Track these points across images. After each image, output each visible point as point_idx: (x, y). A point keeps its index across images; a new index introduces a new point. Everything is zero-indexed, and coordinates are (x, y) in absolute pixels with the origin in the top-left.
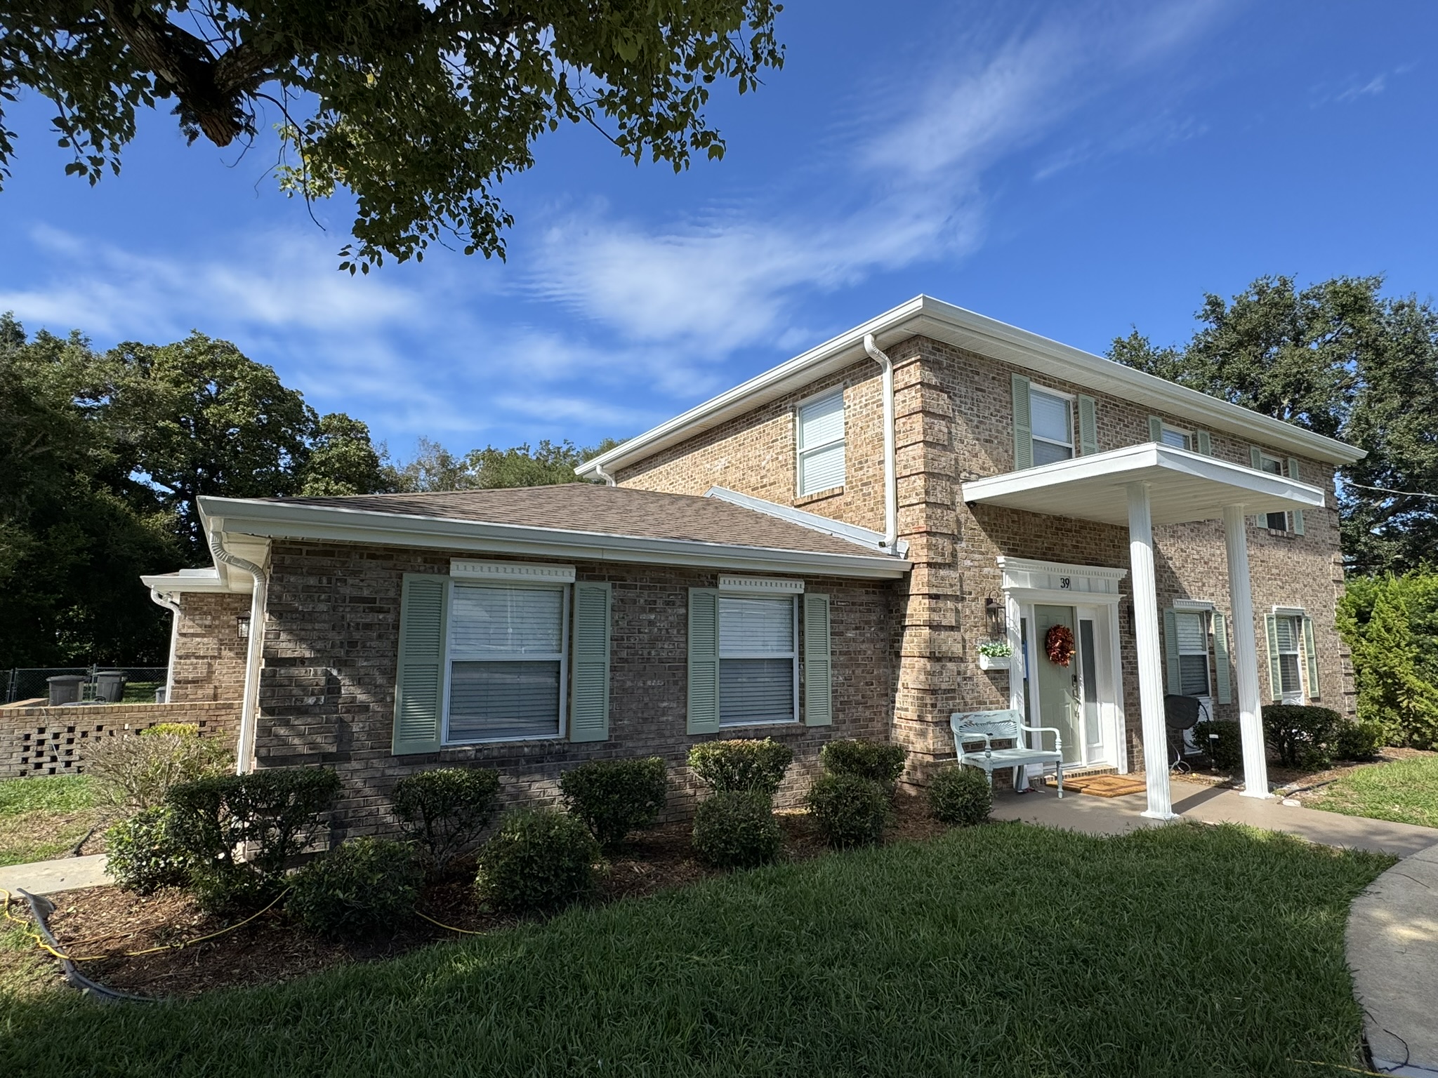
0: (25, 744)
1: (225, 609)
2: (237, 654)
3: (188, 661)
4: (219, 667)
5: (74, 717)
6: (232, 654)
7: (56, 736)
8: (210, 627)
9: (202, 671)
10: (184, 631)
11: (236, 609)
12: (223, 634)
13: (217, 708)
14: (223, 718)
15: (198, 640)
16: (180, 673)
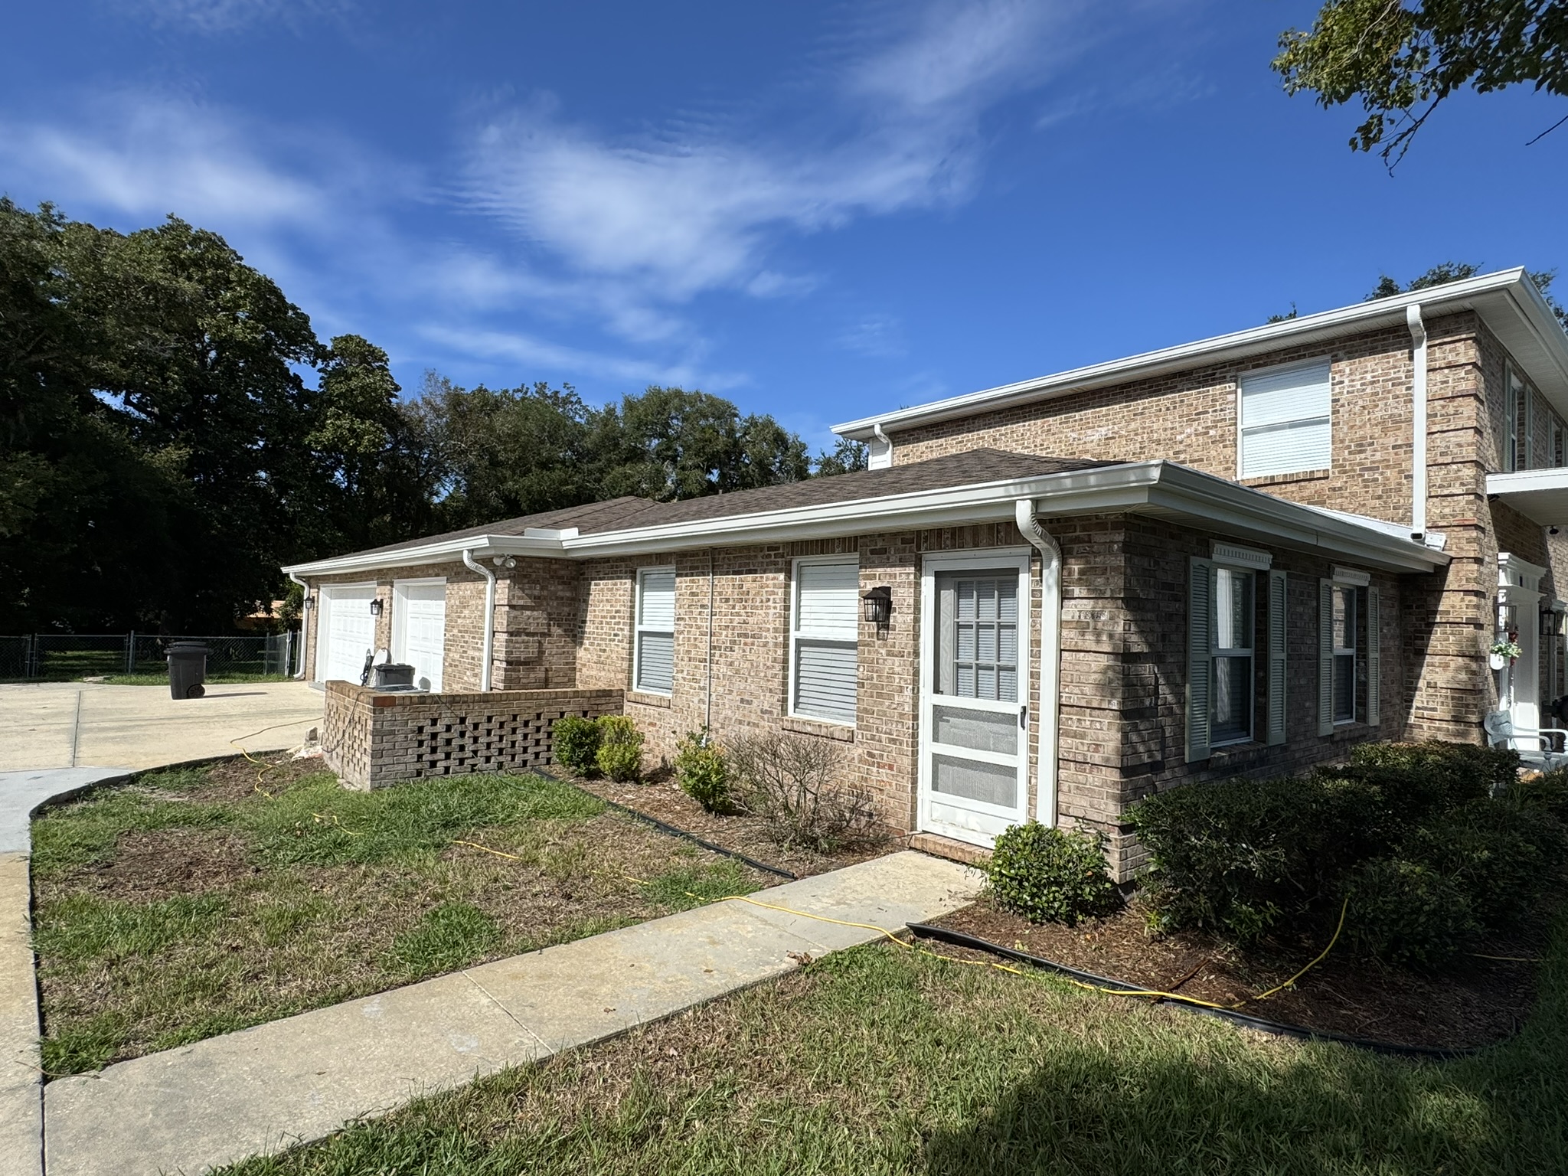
0: (419, 738)
1: (552, 577)
2: (565, 631)
3: (519, 639)
4: (549, 646)
5: (464, 706)
6: (560, 631)
7: (448, 728)
8: (539, 598)
9: (532, 652)
10: (514, 602)
11: (563, 577)
12: (551, 607)
13: (598, 696)
14: (604, 707)
15: (528, 613)
16: (512, 653)
